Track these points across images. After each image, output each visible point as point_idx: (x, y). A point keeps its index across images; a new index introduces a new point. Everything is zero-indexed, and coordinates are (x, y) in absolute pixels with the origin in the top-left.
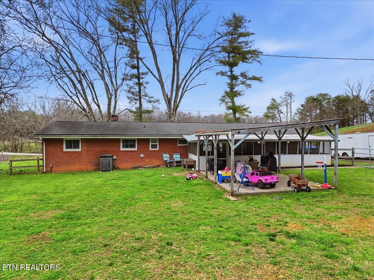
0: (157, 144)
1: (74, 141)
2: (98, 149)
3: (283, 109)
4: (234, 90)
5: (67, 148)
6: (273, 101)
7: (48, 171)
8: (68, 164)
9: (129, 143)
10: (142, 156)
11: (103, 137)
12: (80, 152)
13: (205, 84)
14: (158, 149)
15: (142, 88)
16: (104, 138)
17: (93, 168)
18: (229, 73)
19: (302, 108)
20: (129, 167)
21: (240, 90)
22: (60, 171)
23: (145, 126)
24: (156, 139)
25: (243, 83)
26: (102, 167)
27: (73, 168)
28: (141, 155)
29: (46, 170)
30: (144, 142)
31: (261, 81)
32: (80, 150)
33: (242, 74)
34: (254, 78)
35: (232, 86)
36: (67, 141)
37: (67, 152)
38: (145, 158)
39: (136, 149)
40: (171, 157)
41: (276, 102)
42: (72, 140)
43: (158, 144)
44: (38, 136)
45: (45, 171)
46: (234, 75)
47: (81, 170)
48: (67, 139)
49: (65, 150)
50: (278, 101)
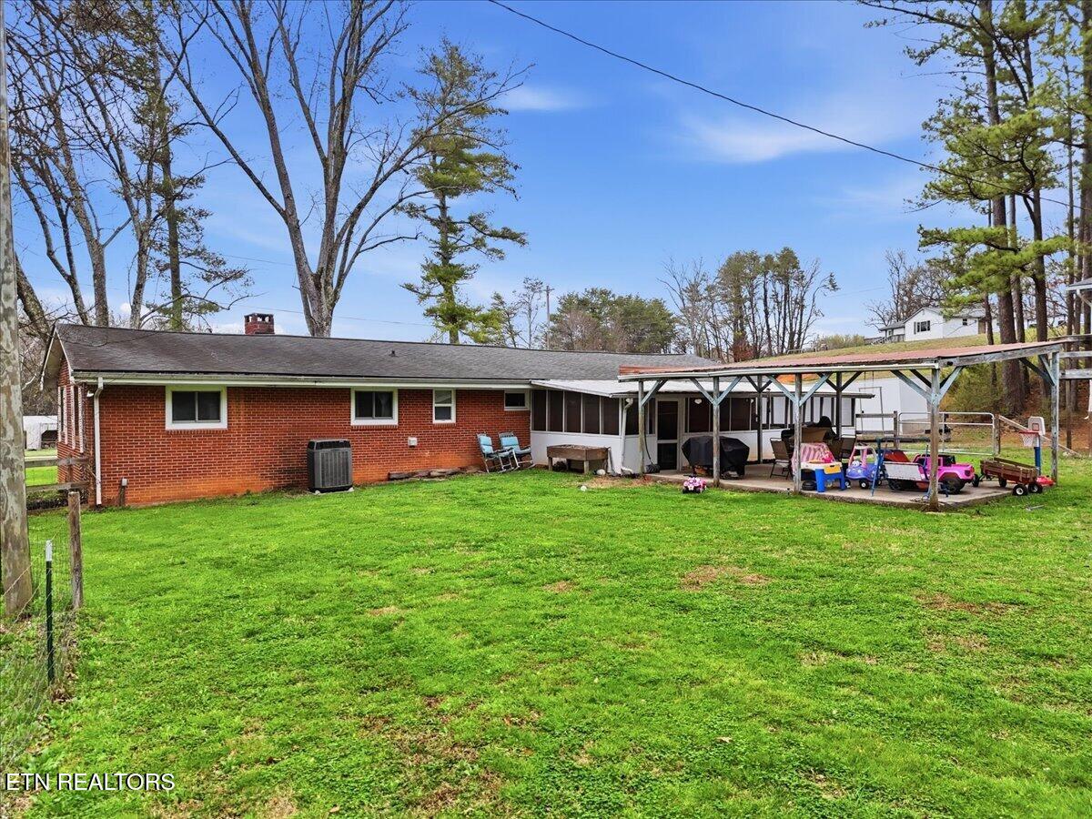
0: (450, 408)
1: (200, 394)
2: (283, 421)
3: (519, 322)
4: (450, 262)
5: (176, 418)
6: (497, 302)
7: (109, 501)
8: (184, 473)
9: (372, 403)
10: (413, 441)
11: (314, 384)
12: (224, 432)
13: (416, 238)
14: (453, 420)
15: (182, 228)
16: (317, 384)
17: (267, 484)
18: (436, 214)
19: (552, 324)
20: (376, 476)
21: (468, 264)
22: (154, 499)
23: (393, 352)
24: (448, 392)
25: (478, 244)
26: (323, 478)
27: (201, 486)
28: (410, 438)
29: (102, 498)
30: (416, 399)
31: (523, 242)
32: (222, 424)
33: (471, 219)
34: (507, 235)
35: (446, 251)
36: (177, 396)
37: (178, 433)
38: (421, 446)
39: (393, 421)
40: (497, 445)
41: (502, 303)
42: (194, 393)
43: (453, 406)
44: (93, 374)
45: (99, 502)
46: (449, 218)
47: (228, 492)
48: (178, 390)
49: (170, 425)
50: (510, 299)
